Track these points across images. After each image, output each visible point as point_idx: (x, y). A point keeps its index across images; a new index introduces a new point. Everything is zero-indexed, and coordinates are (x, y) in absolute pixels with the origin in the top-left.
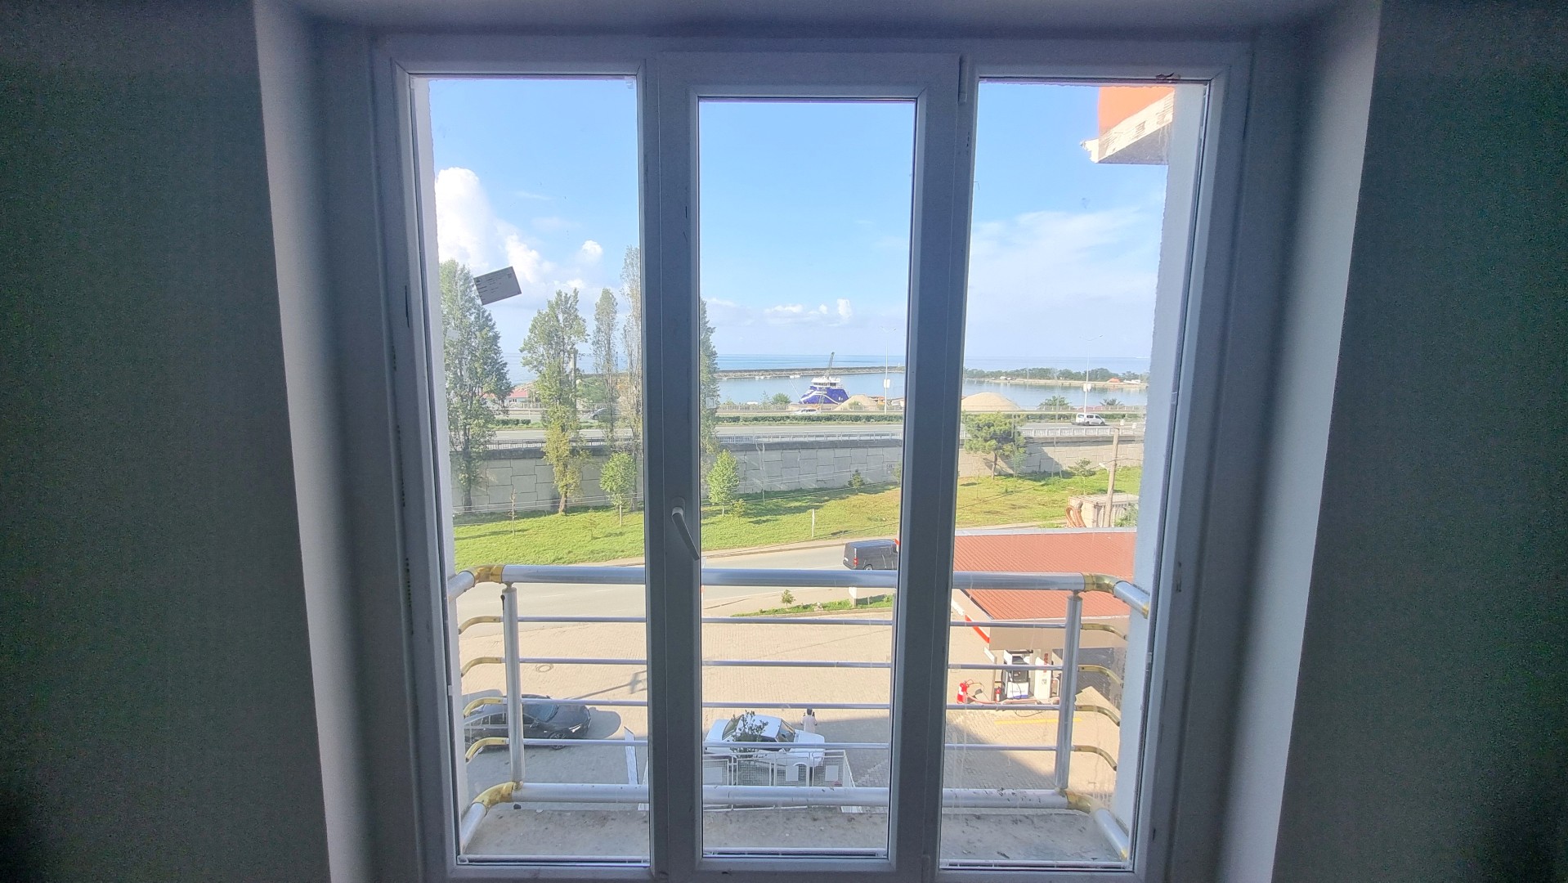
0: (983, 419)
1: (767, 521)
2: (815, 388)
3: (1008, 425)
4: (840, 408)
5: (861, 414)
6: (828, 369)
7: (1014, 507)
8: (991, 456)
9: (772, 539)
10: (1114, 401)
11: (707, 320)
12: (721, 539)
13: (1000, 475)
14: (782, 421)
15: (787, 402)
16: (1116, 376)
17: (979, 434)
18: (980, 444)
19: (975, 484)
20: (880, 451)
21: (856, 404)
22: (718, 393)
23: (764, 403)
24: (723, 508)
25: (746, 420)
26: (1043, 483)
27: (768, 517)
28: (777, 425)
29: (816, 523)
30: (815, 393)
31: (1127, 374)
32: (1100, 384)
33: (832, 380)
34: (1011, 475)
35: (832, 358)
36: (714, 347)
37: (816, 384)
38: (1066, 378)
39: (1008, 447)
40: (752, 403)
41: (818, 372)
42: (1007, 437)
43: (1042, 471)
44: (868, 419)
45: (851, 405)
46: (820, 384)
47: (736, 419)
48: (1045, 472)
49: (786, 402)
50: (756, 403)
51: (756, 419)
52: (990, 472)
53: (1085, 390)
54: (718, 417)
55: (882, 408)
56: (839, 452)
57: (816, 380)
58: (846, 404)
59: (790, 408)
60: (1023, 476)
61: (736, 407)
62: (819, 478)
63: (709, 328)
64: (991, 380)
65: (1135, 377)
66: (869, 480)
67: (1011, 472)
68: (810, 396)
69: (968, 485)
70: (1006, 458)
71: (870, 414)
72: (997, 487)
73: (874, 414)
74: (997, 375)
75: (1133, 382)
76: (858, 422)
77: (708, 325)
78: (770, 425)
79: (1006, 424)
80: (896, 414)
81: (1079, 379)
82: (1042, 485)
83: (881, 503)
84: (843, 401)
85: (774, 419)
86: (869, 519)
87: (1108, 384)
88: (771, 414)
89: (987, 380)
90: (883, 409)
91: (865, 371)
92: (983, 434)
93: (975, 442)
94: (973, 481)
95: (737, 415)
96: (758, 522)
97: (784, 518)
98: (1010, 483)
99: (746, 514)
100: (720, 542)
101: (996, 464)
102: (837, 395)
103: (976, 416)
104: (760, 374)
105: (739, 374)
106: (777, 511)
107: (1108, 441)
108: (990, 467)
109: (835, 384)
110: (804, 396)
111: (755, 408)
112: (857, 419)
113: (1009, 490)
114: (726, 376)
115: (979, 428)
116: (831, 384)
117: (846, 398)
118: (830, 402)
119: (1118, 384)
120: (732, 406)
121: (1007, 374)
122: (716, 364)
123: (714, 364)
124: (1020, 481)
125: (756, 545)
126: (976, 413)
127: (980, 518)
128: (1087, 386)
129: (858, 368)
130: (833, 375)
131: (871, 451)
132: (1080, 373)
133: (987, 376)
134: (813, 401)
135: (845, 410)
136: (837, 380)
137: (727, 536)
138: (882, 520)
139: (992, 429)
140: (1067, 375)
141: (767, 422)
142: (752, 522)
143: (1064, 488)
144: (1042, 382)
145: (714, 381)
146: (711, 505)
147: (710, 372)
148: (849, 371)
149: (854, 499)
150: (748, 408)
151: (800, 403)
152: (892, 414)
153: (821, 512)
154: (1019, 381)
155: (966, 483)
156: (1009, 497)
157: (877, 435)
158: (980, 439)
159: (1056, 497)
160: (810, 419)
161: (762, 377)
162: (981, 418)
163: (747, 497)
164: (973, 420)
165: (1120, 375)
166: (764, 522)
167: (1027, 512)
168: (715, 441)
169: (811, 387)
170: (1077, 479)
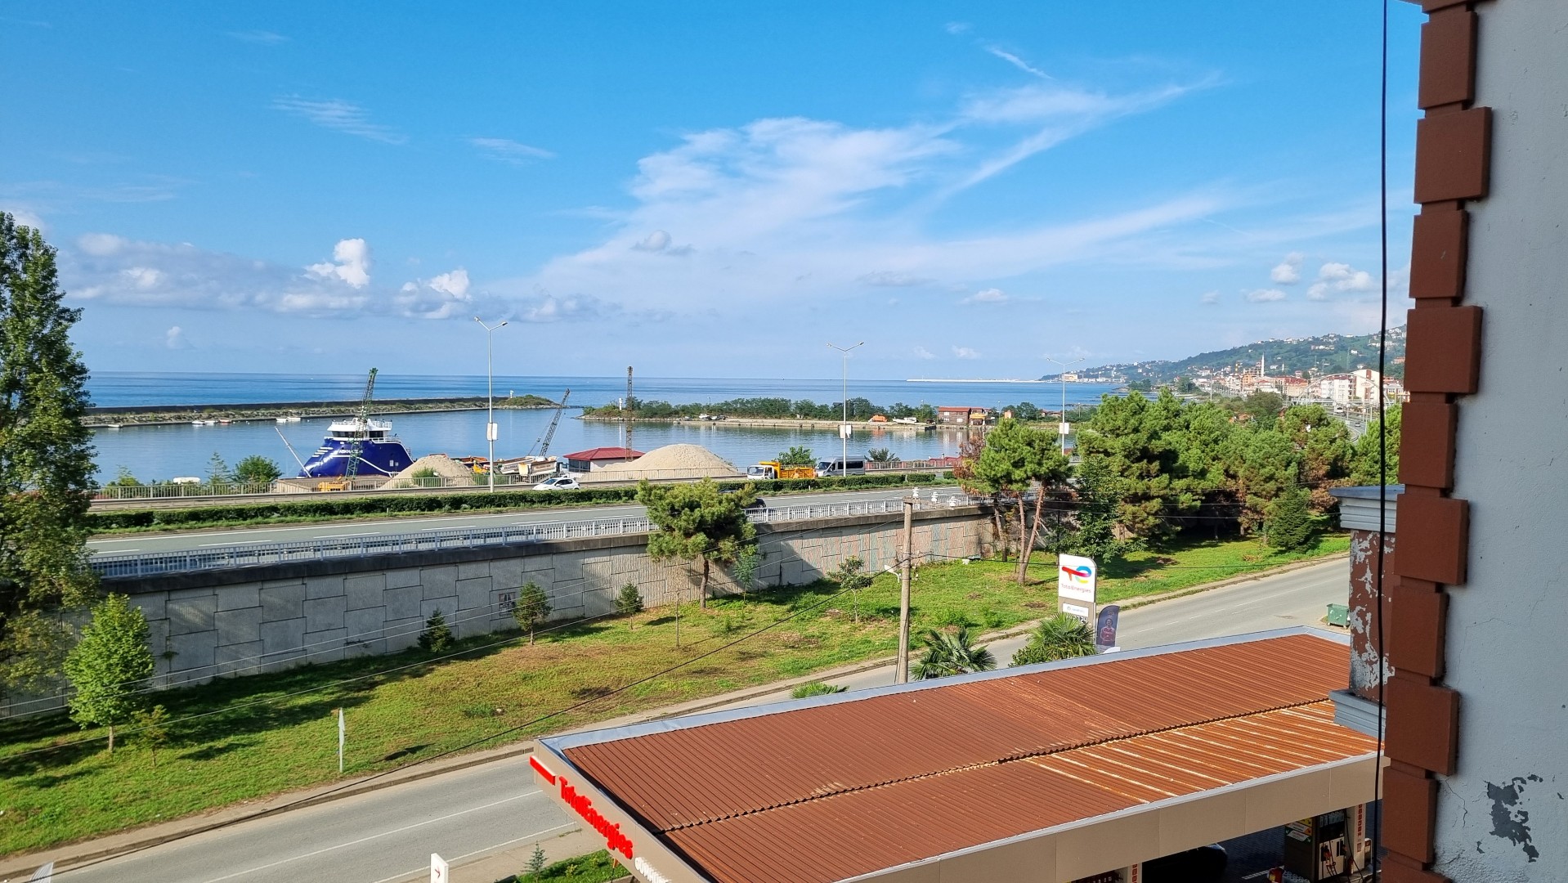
0: (681, 494)
1: (230, 748)
2: (336, 444)
3: (725, 504)
4: (393, 483)
5: (439, 495)
6: (365, 403)
7: (745, 656)
8: (698, 565)
9: (239, 792)
10: (885, 453)
11: (58, 292)
12: (104, 810)
13: (715, 598)
14: (260, 519)
15: (271, 474)
16: (880, 411)
17: (674, 523)
18: (676, 542)
19: (672, 619)
20: (483, 569)
21: (428, 476)
22: (93, 461)
23: (216, 480)
24: (110, 733)
25: (169, 519)
26: (788, 607)
27: (231, 739)
28: (249, 527)
29: (348, 738)
30: (334, 455)
31: (897, 408)
32: (859, 425)
33: (375, 426)
34: (738, 597)
35: (372, 382)
36: (79, 355)
37: (338, 434)
38: (806, 415)
39: (727, 545)
40: (187, 479)
41: (342, 409)
42: (723, 527)
43: (785, 583)
44: (456, 503)
45: (418, 478)
46: (347, 434)
47: (142, 520)
48: (789, 585)
49: (269, 475)
50: (196, 480)
51: (195, 516)
52: (697, 593)
53: (842, 435)
54: (95, 518)
55: (482, 480)
56: (397, 578)
57: (336, 426)
58: (406, 475)
59: (280, 487)
60: (757, 596)
61: (141, 490)
62: (354, 637)
63: (66, 311)
64: (684, 421)
65: (909, 413)
66: (460, 634)
67: (738, 591)
68: (326, 460)
69: (660, 621)
70: (724, 564)
71: (460, 493)
72: (712, 622)
73: (467, 493)
74: (692, 411)
75: (906, 420)
76: (436, 512)
77: (62, 304)
78: (230, 527)
79: (720, 502)
80: (512, 491)
81: (826, 417)
82: (789, 611)
83: (491, 677)
84: (400, 469)
85: (241, 514)
86: (468, 714)
87: (871, 424)
88: (233, 504)
89: (675, 421)
90: (486, 483)
91: (442, 408)
92: (683, 524)
93: (667, 538)
94: (667, 613)
95: (146, 507)
96: (206, 755)
97: (271, 737)
98: (733, 612)
99: (174, 739)
100: (102, 817)
101: (707, 577)
102: (393, 456)
103: (667, 489)
104: (205, 415)
105: (150, 415)
106: (259, 721)
107: (895, 521)
108: (697, 583)
109: (379, 434)
110: (313, 460)
111: (192, 490)
112: (432, 505)
113: (735, 625)
114: (116, 421)
115: (674, 512)
116: (373, 434)
117: (404, 461)
118: (375, 472)
119: (885, 425)
120: (131, 489)
121: (710, 410)
122: (85, 394)
123: (78, 395)
124: (750, 606)
125: (199, 812)
126: (663, 484)
127: (685, 684)
128: (845, 428)
129: (426, 402)
130: (375, 416)
131: (467, 570)
132: (826, 406)
133: (675, 413)
134: (334, 470)
135: (405, 487)
136: (386, 426)
137: (121, 800)
138: (494, 713)
139: (697, 512)
140: (807, 410)
141: (224, 522)
142: (190, 756)
143: (822, 613)
144: (769, 422)
145: (80, 433)
146: (76, 728)
147: (68, 414)
148: (410, 407)
149: (441, 675)
150: (173, 491)
151: (302, 474)
152: (504, 491)
153: (359, 712)
154: (732, 421)
155: (655, 618)
156: (734, 638)
157: (476, 537)
158: (676, 533)
159: (813, 629)
160: (327, 510)
161: (211, 423)
162: (676, 492)
163: (173, 700)
164: (661, 498)
165: (887, 409)
166: (221, 751)
167: (766, 665)
168: (84, 574)
169: (328, 441)
170: (843, 594)
